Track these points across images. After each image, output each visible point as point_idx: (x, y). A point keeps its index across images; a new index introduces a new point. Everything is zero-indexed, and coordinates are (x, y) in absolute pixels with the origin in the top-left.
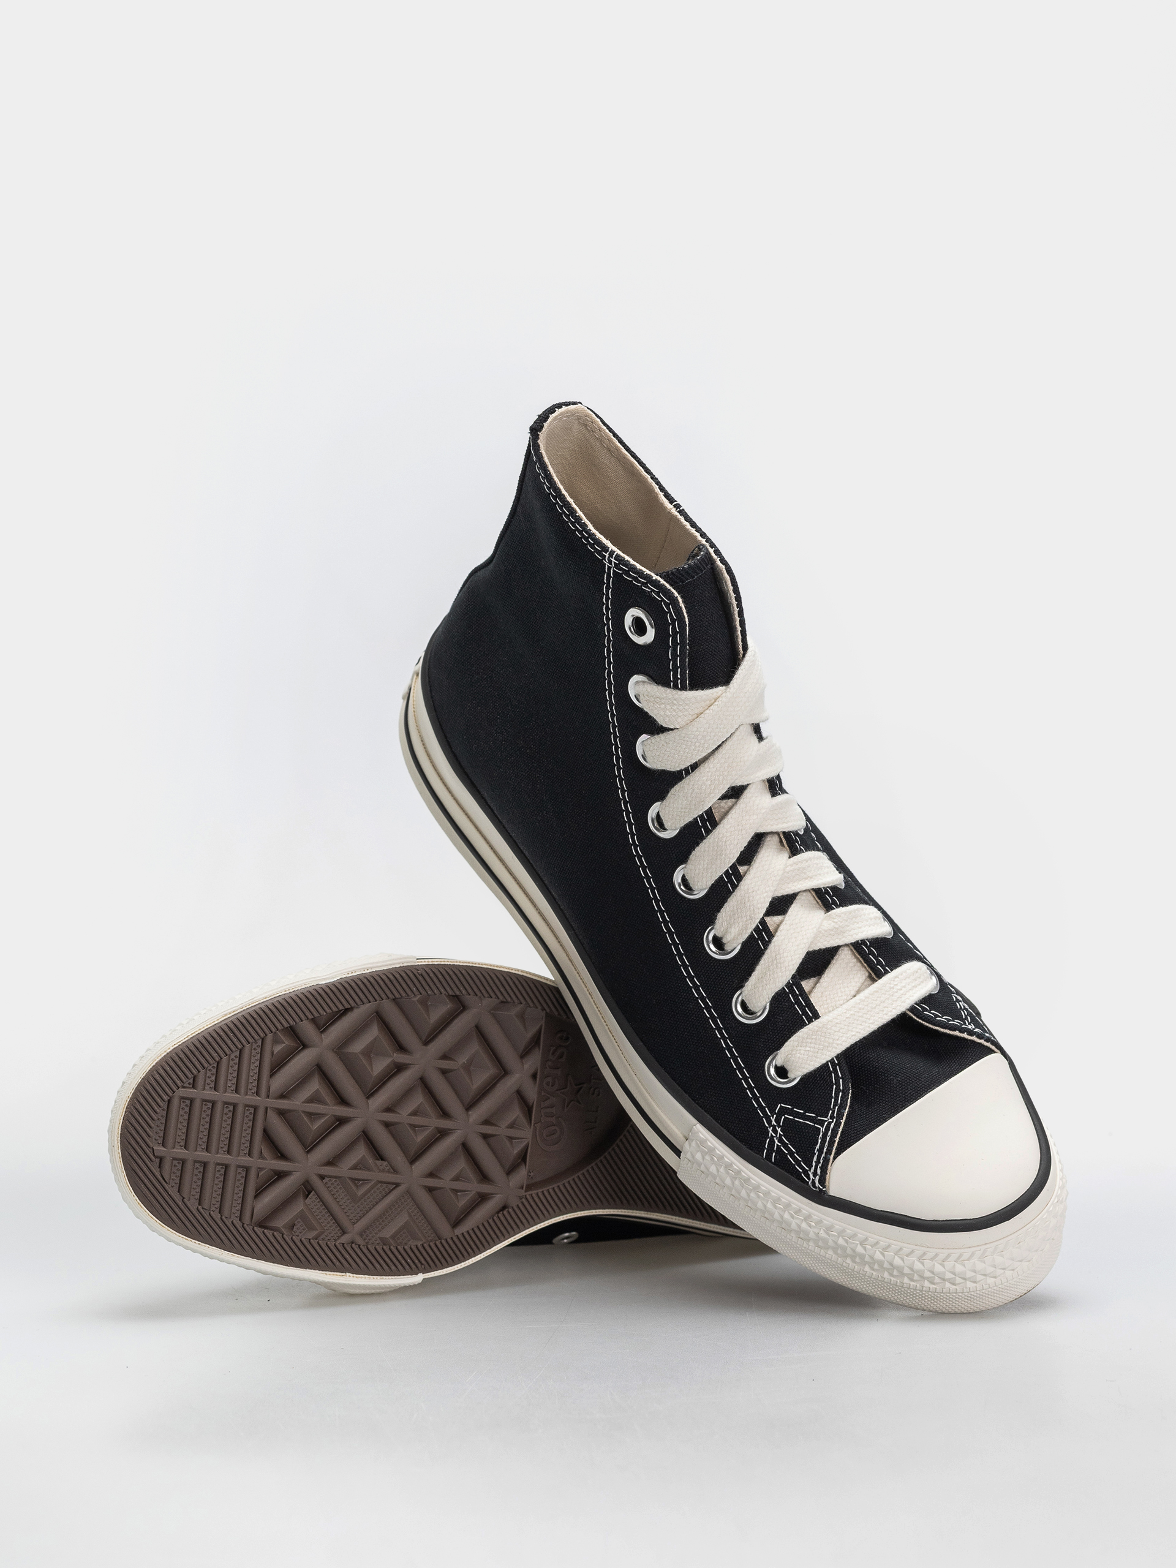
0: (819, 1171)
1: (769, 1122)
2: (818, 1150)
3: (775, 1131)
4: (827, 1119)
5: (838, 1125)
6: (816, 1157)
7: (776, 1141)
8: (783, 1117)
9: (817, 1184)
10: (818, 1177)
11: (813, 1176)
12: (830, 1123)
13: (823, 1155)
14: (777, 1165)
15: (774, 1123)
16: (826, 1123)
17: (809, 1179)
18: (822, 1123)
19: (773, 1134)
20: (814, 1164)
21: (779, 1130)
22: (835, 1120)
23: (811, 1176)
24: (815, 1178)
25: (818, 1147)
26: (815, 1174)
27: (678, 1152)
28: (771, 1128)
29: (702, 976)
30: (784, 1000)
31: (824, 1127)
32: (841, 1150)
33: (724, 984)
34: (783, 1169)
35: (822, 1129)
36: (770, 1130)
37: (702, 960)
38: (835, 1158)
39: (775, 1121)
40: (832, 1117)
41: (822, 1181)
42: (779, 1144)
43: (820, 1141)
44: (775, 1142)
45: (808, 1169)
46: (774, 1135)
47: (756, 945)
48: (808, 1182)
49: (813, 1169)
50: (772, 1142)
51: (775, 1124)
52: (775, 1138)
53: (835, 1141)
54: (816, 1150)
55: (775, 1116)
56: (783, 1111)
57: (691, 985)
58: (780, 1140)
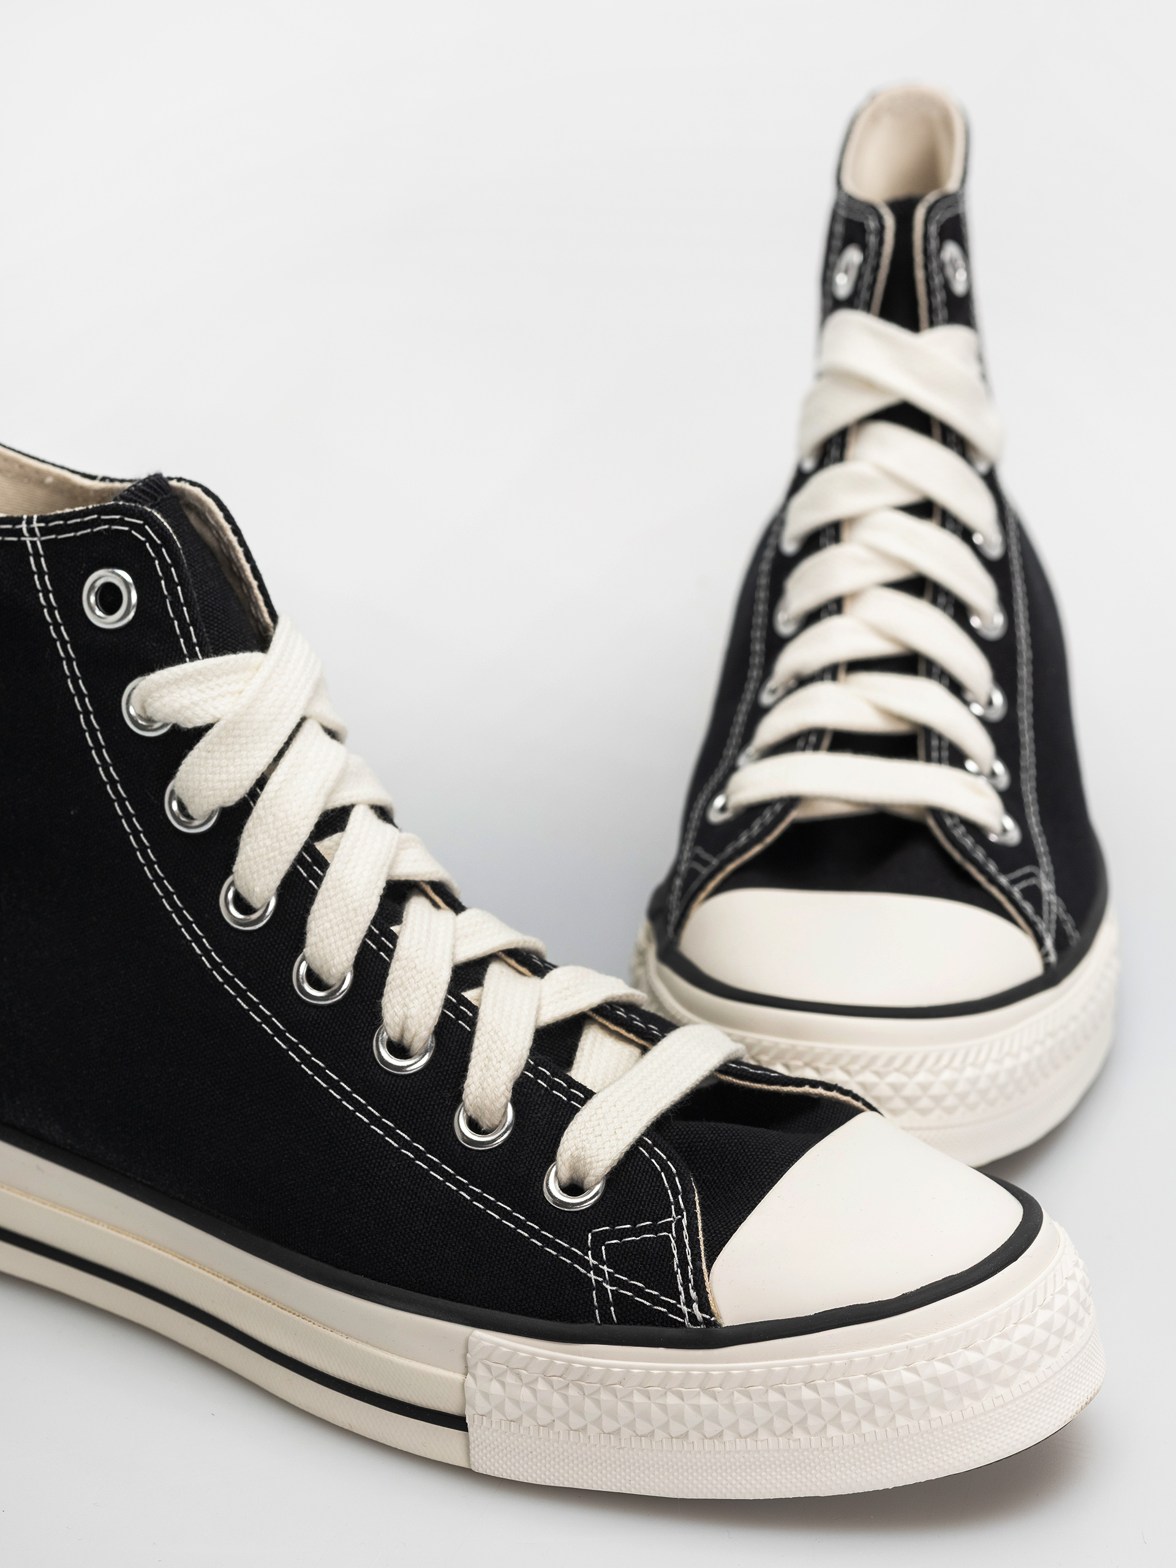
0: (693, 1294)
1: (585, 1264)
2: (678, 1267)
3: (599, 1272)
4: (672, 1219)
5: (692, 1218)
6: (679, 1277)
7: (609, 1287)
8: (603, 1248)
9: (699, 1316)
10: (695, 1306)
11: (688, 1307)
12: (679, 1222)
13: (690, 1267)
14: (624, 1323)
15: (592, 1261)
16: (673, 1225)
17: (683, 1316)
18: (667, 1227)
19: (598, 1278)
20: (681, 1288)
21: (605, 1268)
22: (685, 1213)
23: (685, 1309)
24: (691, 1307)
25: (676, 1261)
26: (689, 1303)
27: (458, 1422)
28: (592, 1272)
29: (393, 1109)
30: (532, 1090)
31: (673, 1230)
32: (712, 1256)
33: (431, 1107)
34: (635, 1324)
35: (673, 1235)
36: (592, 1275)
37: (384, 1083)
38: (709, 1268)
39: (593, 1258)
40: (679, 1211)
41: (705, 1306)
42: (614, 1288)
43: (675, 1252)
44: (607, 1289)
45: (674, 1302)
46: (600, 1279)
47: (457, 1028)
48: (684, 1323)
49: (682, 1297)
50: (602, 1291)
51: (596, 1262)
52: (604, 1284)
53: (699, 1240)
54: (675, 1266)
55: (590, 1252)
56: (599, 1239)
57: (381, 1133)
58: (613, 1281)
